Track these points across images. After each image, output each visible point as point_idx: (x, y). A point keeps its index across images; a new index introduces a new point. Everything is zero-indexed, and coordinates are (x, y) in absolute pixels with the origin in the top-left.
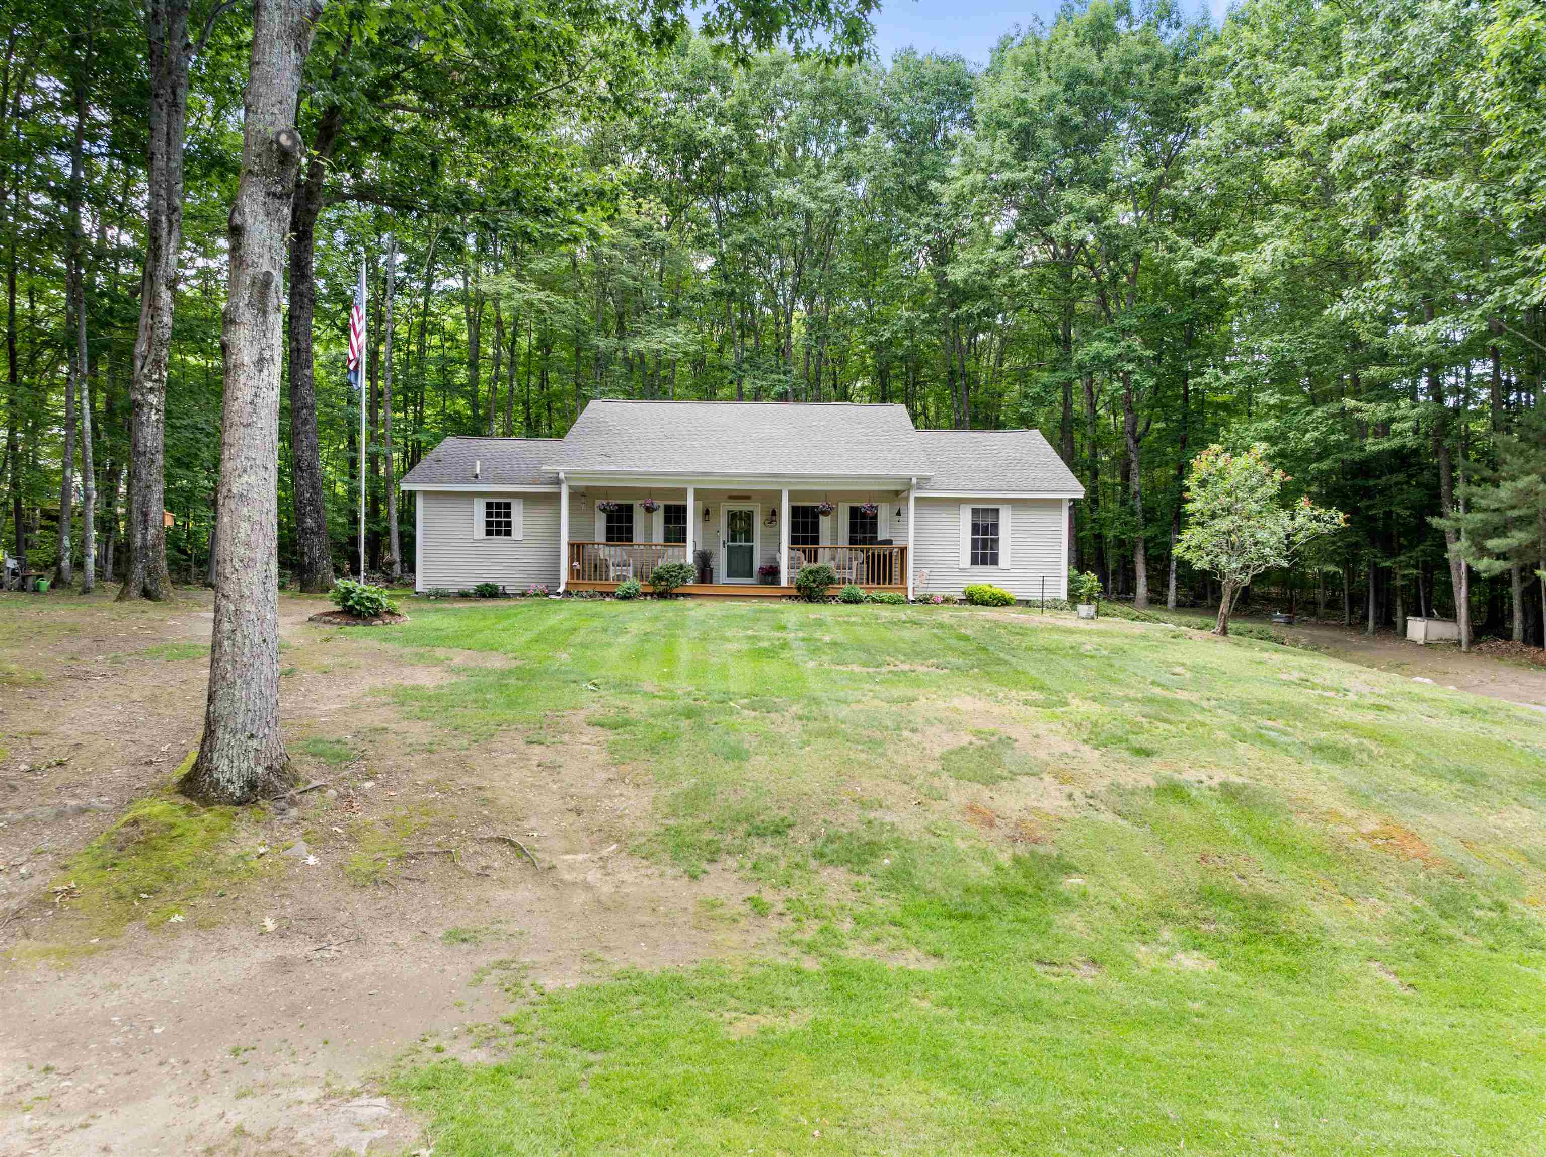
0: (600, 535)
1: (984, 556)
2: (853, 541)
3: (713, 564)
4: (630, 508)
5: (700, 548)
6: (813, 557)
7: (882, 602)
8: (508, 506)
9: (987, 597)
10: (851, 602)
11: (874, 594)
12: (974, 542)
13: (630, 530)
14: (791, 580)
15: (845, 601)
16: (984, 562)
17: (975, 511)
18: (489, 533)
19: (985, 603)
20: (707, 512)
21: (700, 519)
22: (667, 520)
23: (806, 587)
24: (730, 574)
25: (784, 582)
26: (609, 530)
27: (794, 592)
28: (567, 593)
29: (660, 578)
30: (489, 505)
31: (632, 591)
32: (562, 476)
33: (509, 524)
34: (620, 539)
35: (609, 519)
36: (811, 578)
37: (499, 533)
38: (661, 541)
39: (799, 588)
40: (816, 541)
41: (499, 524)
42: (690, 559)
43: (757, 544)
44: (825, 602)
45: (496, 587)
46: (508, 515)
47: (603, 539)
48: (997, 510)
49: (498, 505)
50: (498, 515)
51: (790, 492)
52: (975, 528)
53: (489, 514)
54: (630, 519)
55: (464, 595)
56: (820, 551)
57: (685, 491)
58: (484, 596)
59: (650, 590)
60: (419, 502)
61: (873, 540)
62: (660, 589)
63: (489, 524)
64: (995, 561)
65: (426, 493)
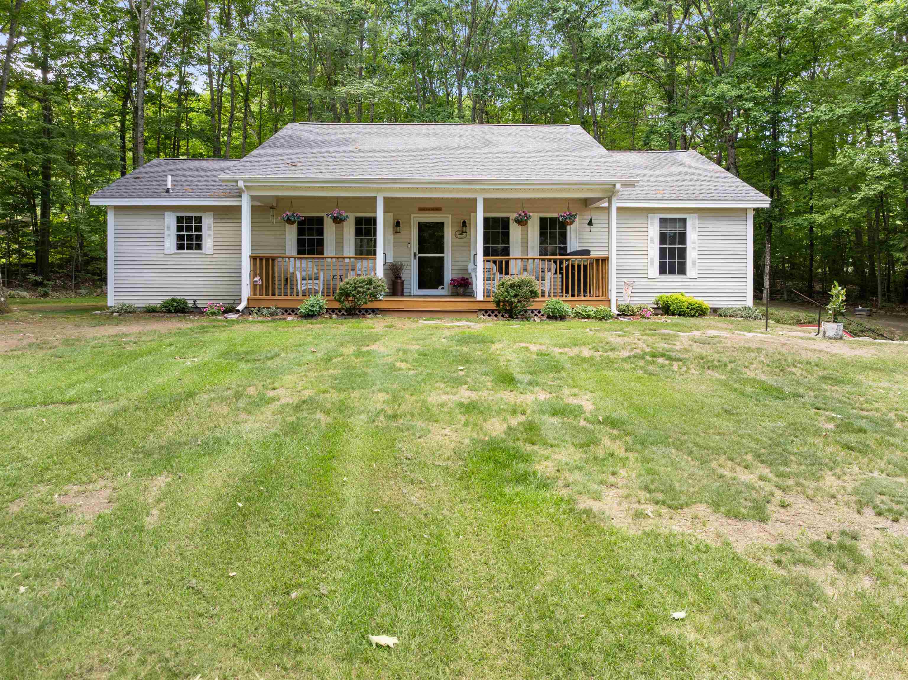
0: (291, 249)
1: (672, 266)
2: (543, 252)
3: (404, 276)
4: (320, 221)
5: (390, 260)
6: (504, 269)
7: (589, 317)
8: (199, 219)
9: (684, 308)
10: (555, 318)
11: (579, 307)
12: (662, 251)
13: (321, 243)
14: (487, 293)
15: (549, 317)
16: (672, 272)
17: (663, 221)
18: (180, 247)
19: (681, 314)
20: (398, 224)
21: (391, 230)
22: (358, 232)
23: (504, 301)
24: (421, 286)
25: (480, 296)
26: (300, 243)
27: (493, 306)
28: (248, 311)
29: (346, 294)
30: (180, 219)
31: (317, 308)
32: (241, 184)
33: (199, 238)
34: (311, 252)
35: (300, 232)
36: (512, 293)
37: (190, 248)
38: (352, 254)
39: (498, 303)
40: (506, 252)
41: (190, 238)
42: (380, 273)
43: (448, 256)
44: (528, 319)
45: (185, 303)
46: (199, 229)
47: (294, 253)
48: (684, 220)
49: (189, 219)
50: (189, 229)
51: (486, 200)
52: (663, 238)
53: (180, 229)
54: (321, 232)
55: (151, 311)
56: (511, 263)
57: (374, 200)
58: (169, 311)
59: (337, 305)
60: (111, 218)
61: (563, 251)
62: (347, 305)
63: (180, 238)
64: (682, 270)
65: (117, 209)
